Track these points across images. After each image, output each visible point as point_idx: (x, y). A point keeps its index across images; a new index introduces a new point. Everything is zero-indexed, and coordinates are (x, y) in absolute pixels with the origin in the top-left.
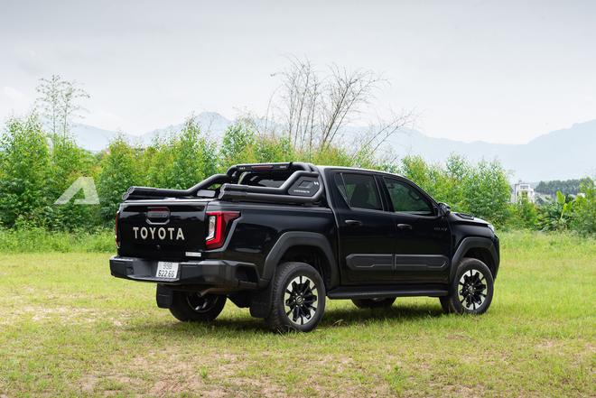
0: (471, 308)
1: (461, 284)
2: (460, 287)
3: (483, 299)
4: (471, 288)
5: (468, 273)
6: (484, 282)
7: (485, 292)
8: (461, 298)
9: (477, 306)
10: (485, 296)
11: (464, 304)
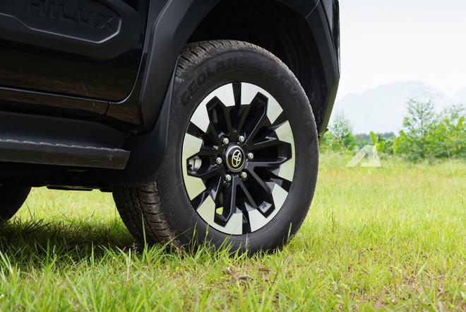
0: (234, 225)
1: (195, 131)
2: (192, 145)
3: (279, 196)
4: (234, 152)
5: (225, 94)
6: (284, 133)
7: (287, 170)
8: (194, 186)
9: (258, 220)
10: (286, 185)
11: (207, 210)
